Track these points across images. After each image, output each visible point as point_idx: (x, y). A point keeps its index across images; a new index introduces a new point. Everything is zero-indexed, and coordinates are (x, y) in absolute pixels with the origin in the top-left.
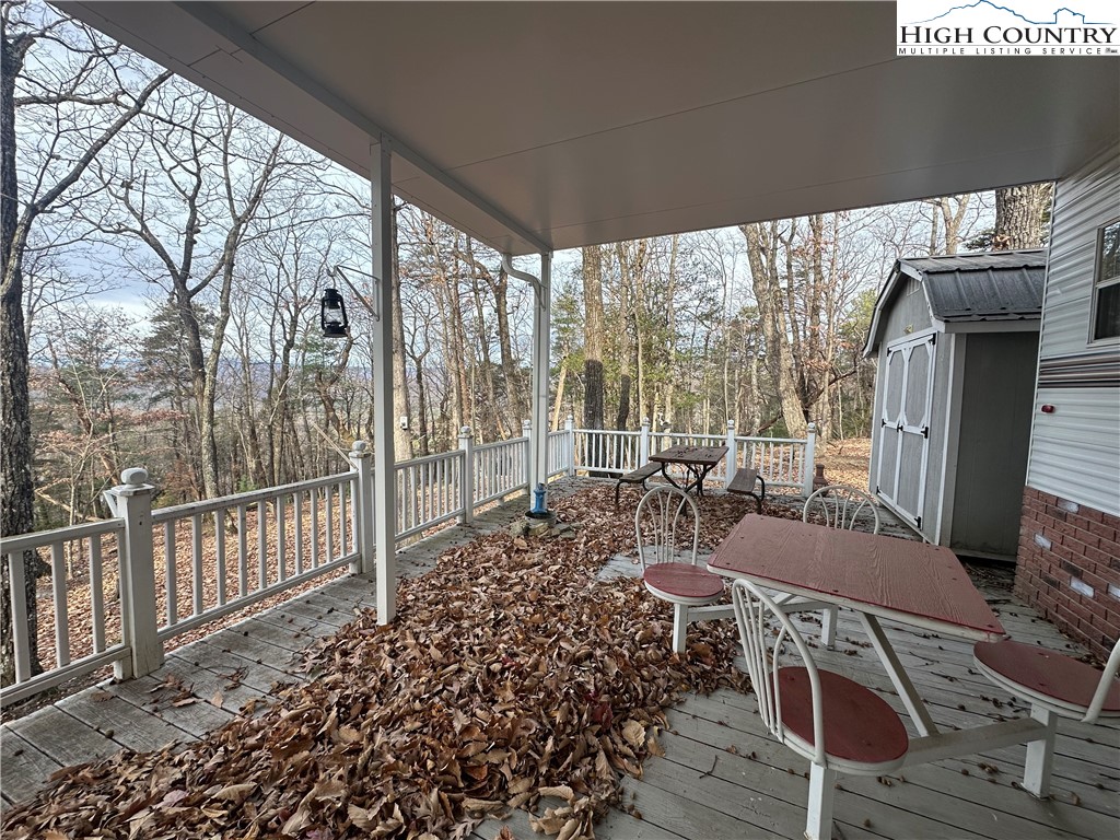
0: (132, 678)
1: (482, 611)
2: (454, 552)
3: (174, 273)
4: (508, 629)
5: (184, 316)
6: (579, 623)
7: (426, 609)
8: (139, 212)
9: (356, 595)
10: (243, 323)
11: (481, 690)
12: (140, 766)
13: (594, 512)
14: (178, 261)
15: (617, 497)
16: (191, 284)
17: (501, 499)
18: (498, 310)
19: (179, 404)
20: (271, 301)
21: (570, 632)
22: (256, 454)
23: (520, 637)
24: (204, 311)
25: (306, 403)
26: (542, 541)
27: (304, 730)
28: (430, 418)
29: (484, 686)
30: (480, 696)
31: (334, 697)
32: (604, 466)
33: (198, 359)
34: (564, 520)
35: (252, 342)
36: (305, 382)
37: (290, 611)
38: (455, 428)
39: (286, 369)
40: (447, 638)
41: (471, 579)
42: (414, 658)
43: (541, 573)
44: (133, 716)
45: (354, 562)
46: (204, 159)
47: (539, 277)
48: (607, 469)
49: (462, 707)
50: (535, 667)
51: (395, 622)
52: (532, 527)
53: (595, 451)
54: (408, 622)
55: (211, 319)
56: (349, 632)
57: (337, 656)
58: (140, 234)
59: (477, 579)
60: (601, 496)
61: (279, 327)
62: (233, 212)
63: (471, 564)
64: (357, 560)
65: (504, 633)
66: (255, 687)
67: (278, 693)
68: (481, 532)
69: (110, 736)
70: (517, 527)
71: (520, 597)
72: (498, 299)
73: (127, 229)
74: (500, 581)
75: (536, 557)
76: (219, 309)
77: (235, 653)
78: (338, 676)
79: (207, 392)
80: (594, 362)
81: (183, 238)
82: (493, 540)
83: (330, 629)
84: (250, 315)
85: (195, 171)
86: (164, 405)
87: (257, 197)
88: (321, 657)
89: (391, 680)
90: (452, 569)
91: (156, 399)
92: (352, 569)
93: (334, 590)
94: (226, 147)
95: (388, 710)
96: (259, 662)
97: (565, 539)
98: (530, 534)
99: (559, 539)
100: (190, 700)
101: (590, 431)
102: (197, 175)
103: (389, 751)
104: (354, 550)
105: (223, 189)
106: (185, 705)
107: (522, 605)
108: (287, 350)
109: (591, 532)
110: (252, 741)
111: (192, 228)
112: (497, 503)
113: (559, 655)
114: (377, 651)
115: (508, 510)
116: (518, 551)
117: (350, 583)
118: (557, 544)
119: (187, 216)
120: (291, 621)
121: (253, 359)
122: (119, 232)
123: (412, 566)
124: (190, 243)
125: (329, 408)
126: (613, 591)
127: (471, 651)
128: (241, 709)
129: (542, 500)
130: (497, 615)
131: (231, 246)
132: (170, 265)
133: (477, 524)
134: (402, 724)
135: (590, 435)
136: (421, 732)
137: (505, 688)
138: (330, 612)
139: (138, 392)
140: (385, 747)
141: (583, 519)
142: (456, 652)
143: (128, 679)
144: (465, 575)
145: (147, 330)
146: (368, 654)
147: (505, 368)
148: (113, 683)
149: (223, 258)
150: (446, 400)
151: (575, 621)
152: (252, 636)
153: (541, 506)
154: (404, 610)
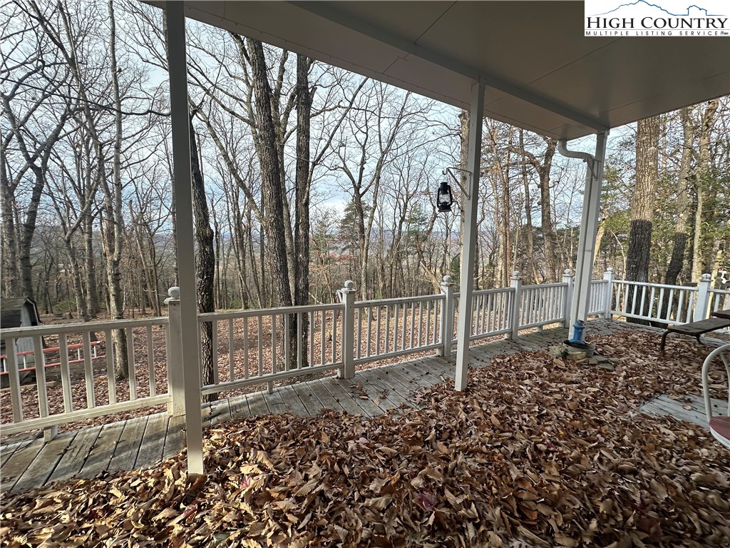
0: (343, 378)
1: (528, 404)
2: (503, 357)
3: (355, 186)
4: (551, 423)
5: (358, 208)
6: (621, 441)
7: (486, 389)
8: (343, 158)
9: (441, 368)
10: (381, 209)
11: (531, 458)
12: (350, 420)
13: (634, 353)
14: (356, 180)
15: (663, 344)
16: (361, 191)
17: (540, 327)
18: (541, 186)
19: (353, 252)
20: (395, 196)
21: (610, 445)
22: (383, 280)
23: (562, 433)
24: (365, 204)
25: (408, 253)
26: (580, 365)
27: (419, 435)
28: (481, 265)
29: (532, 456)
30: (530, 462)
31: (433, 423)
32: (646, 314)
33: (362, 230)
34: (601, 353)
35: (385, 219)
36: (409, 241)
37: (407, 367)
38: (499, 273)
39: (400, 233)
40: (503, 413)
41: (519, 379)
42: (479, 418)
43: (579, 390)
44: (345, 396)
45: (440, 349)
46: (370, 124)
47: (593, 153)
48: (649, 318)
49: (516, 464)
50: (578, 460)
51: (466, 391)
52: (570, 353)
53: (636, 300)
54: (475, 395)
55: (368, 208)
56: (438, 388)
57: (433, 400)
58: (343, 168)
59: (522, 380)
60: (641, 341)
61: (398, 210)
62: (381, 149)
63: (517, 369)
64: (441, 347)
65: (547, 425)
66: (393, 402)
67: (403, 409)
68: (525, 348)
69: (338, 401)
70: (556, 350)
71: (560, 403)
72: (542, 178)
73: (339, 167)
74: (541, 386)
75: (574, 377)
76: (372, 202)
77: (382, 381)
78: (434, 411)
79: (365, 246)
80: (641, 222)
81: (359, 167)
82: (535, 355)
83: (428, 383)
84: (385, 204)
85: (365, 131)
86: (347, 252)
87: (392, 138)
88: (424, 398)
89: (465, 426)
90: (503, 368)
91: (344, 249)
92: (438, 352)
93: (429, 361)
94: (380, 114)
95: (465, 444)
96: (394, 390)
97: (603, 369)
98: (568, 358)
99: (597, 367)
100: (366, 397)
101: (632, 283)
102: (367, 133)
103: (467, 469)
104: (440, 342)
105: (377, 137)
106: (364, 399)
107: (562, 410)
108: (401, 222)
109: (631, 369)
110: (394, 429)
111: (363, 162)
112: (536, 330)
113: (600, 460)
114: (456, 405)
115: (546, 337)
116: (556, 368)
117: (437, 360)
118: (594, 371)
119: (361, 155)
120: (407, 373)
121: (385, 228)
122: (336, 169)
123: (475, 360)
124: (362, 169)
125: (421, 257)
126: (659, 426)
127: (521, 428)
128: (388, 411)
129: (581, 333)
130: (541, 410)
131: (379, 168)
132: (354, 182)
133: (521, 341)
134: (473, 456)
135: (632, 287)
136: (487, 467)
137: (550, 464)
138: (427, 373)
139: (338, 246)
140: (464, 465)
141: (621, 356)
142: (510, 426)
143: (342, 378)
144: (513, 375)
145: (342, 215)
146: (450, 405)
147: (544, 229)
148: (337, 378)
149: (375, 176)
150: (493, 253)
151: (616, 438)
152: (390, 375)
153: (579, 338)
154: (471, 386)
